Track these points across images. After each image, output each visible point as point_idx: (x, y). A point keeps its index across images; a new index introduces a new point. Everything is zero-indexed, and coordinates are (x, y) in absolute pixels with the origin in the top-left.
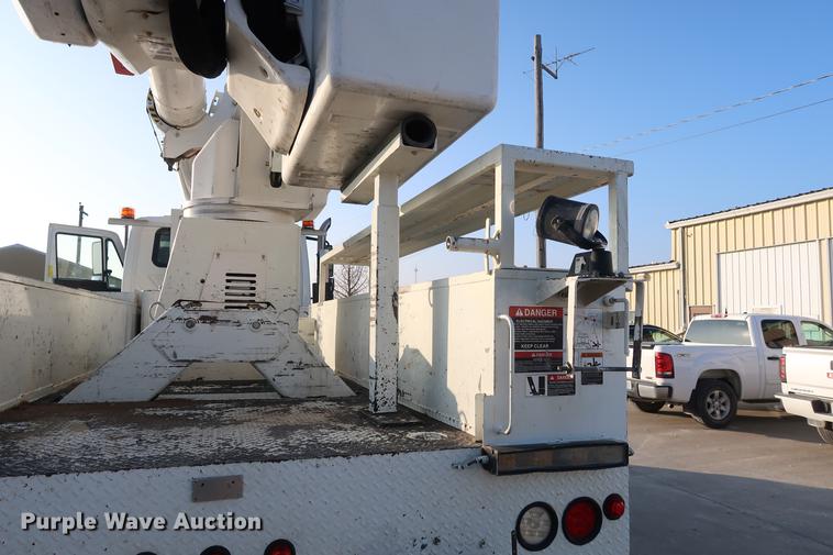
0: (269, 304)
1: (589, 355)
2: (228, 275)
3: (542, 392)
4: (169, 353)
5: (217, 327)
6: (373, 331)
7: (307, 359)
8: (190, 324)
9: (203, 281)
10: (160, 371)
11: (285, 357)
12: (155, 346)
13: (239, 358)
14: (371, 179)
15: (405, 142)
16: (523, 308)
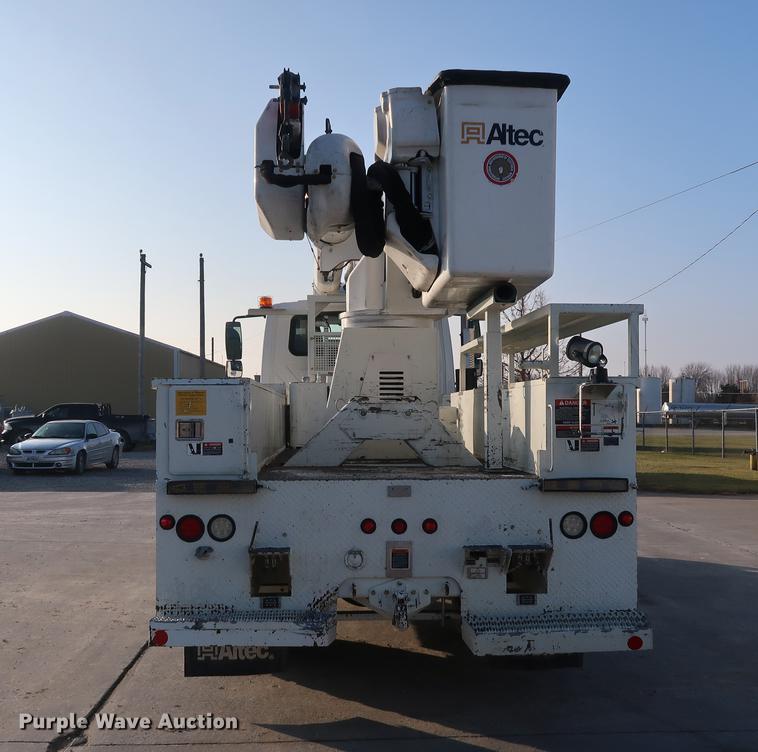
0: (416, 398)
1: (609, 428)
2: (381, 373)
3: (577, 449)
4: (351, 434)
5: (382, 415)
6: (486, 415)
7: (445, 438)
8: (363, 413)
9: (362, 379)
10: (345, 445)
11: (429, 436)
12: (341, 429)
13: (398, 437)
14: (482, 313)
15: (496, 300)
16: (564, 401)
